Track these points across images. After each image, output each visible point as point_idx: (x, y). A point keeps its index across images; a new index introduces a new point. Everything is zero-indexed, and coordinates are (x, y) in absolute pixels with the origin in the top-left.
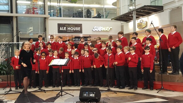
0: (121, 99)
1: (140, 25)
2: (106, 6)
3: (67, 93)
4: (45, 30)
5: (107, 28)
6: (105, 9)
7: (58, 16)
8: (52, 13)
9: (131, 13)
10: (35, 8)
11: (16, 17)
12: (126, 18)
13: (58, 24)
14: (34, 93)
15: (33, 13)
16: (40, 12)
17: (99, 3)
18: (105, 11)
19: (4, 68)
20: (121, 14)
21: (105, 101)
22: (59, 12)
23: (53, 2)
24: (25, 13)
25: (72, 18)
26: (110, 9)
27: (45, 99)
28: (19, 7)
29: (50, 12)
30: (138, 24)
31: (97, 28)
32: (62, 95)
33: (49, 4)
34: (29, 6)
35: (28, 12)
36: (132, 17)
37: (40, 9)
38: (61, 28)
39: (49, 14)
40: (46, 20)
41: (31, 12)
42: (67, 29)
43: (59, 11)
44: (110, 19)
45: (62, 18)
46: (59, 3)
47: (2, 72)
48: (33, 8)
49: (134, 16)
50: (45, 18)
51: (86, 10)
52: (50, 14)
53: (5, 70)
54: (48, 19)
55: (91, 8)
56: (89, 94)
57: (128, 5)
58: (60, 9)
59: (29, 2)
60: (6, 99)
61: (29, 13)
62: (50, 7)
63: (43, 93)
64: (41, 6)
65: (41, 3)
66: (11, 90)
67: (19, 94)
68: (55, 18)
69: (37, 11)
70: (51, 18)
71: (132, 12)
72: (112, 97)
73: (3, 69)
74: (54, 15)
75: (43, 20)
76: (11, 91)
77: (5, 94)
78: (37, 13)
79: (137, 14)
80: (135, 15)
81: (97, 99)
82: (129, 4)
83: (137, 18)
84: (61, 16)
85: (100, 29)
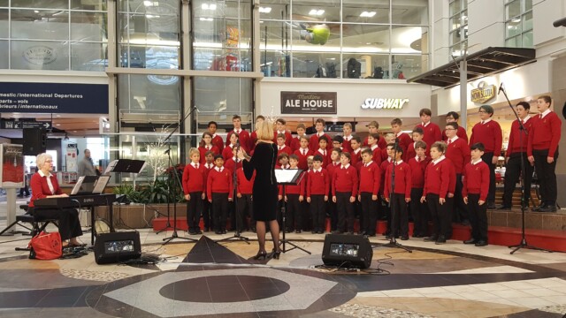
0: (421, 265)
1: (477, 95)
2: (394, 51)
3: (296, 247)
4: (253, 106)
5: (397, 101)
6: (393, 57)
7: (282, 76)
8: (269, 68)
9: (454, 65)
10: (233, 58)
11: (192, 78)
12: (444, 77)
13: (282, 92)
14: (224, 244)
15: (228, 69)
16: (243, 66)
17: (378, 44)
18: (393, 63)
19: (162, 188)
20: (433, 68)
21: (382, 266)
22: (285, 66)
23: (273, 43)
24: (211, 69)
25: (314, 79)
26: (406, 57)
27: (246, 258)
28: (197, 55)
29: (266, 66)
30: (473, 91)
31: (372, 102)
32: (284, 251)
33: (262, 47)
34: (219, 52)
35: (217, 65)
36: (458, 74)
37: (243, 59)
38: (288, 101)
39: (262, 71)
40: (256, 83)
41: (222, 66)
42: (301, 103)
43: (284, 64)
44: (404, 81)
45: (291, 79)
46: (285, 46)
47: (159, 197)
48: (228, 58)
49: (464, 73)
50: (254, 80)
51: (347, 61)
52: (264, 70)
53: (164, 193)
54: (259, 81)
55: (361, 56)
56: (344, 249)
57: (450, 48)
58: (288, 59)
59: (219, 45)
60: (165, 253)
61: (218, 70)
62: (266, 56)
63: (244, 245)
64: (245, 52)
65: (244, 46)
66: (175, 236)
67: (193, 245)
68: (276, 79)
69: (236, 63)
70: (265, 79)
71: (458, 62)
72: (400, 260)
73: (160, 190)
74: (273, 74)
75: (248, 84)
76: (177, 237)
77: (164, 244)
78: (236, 69)
79: (469, 69)
80: (464, 69)
81: (363, 262)
82: (452, 44)
83: (469, 77)
84: (288, 75)
85: (379, 103)
